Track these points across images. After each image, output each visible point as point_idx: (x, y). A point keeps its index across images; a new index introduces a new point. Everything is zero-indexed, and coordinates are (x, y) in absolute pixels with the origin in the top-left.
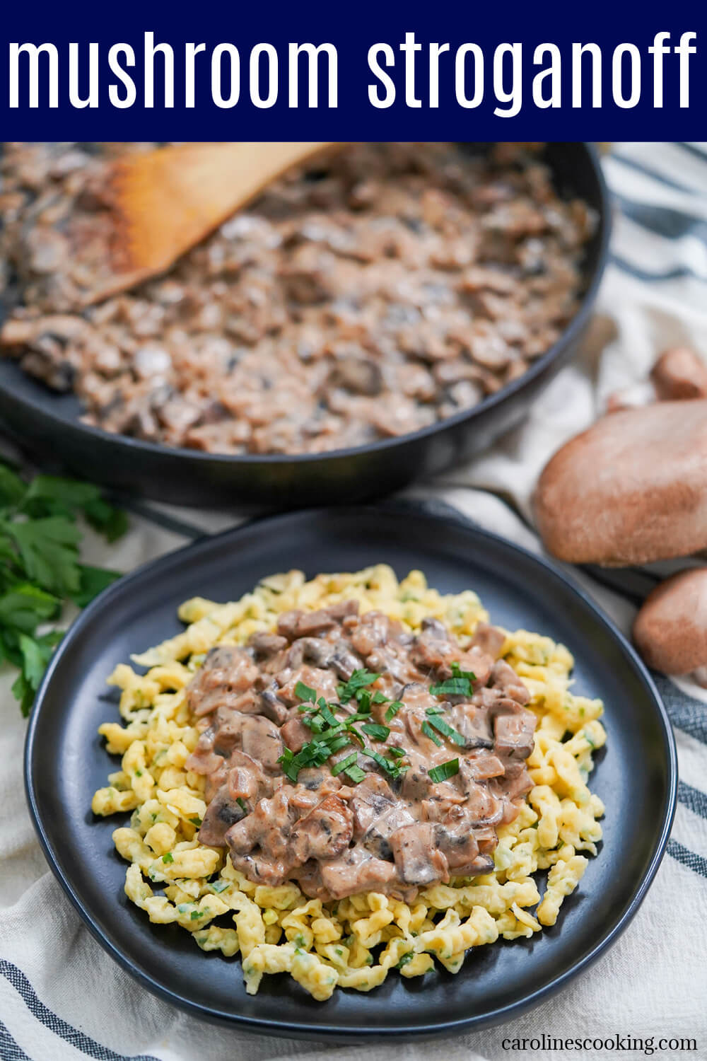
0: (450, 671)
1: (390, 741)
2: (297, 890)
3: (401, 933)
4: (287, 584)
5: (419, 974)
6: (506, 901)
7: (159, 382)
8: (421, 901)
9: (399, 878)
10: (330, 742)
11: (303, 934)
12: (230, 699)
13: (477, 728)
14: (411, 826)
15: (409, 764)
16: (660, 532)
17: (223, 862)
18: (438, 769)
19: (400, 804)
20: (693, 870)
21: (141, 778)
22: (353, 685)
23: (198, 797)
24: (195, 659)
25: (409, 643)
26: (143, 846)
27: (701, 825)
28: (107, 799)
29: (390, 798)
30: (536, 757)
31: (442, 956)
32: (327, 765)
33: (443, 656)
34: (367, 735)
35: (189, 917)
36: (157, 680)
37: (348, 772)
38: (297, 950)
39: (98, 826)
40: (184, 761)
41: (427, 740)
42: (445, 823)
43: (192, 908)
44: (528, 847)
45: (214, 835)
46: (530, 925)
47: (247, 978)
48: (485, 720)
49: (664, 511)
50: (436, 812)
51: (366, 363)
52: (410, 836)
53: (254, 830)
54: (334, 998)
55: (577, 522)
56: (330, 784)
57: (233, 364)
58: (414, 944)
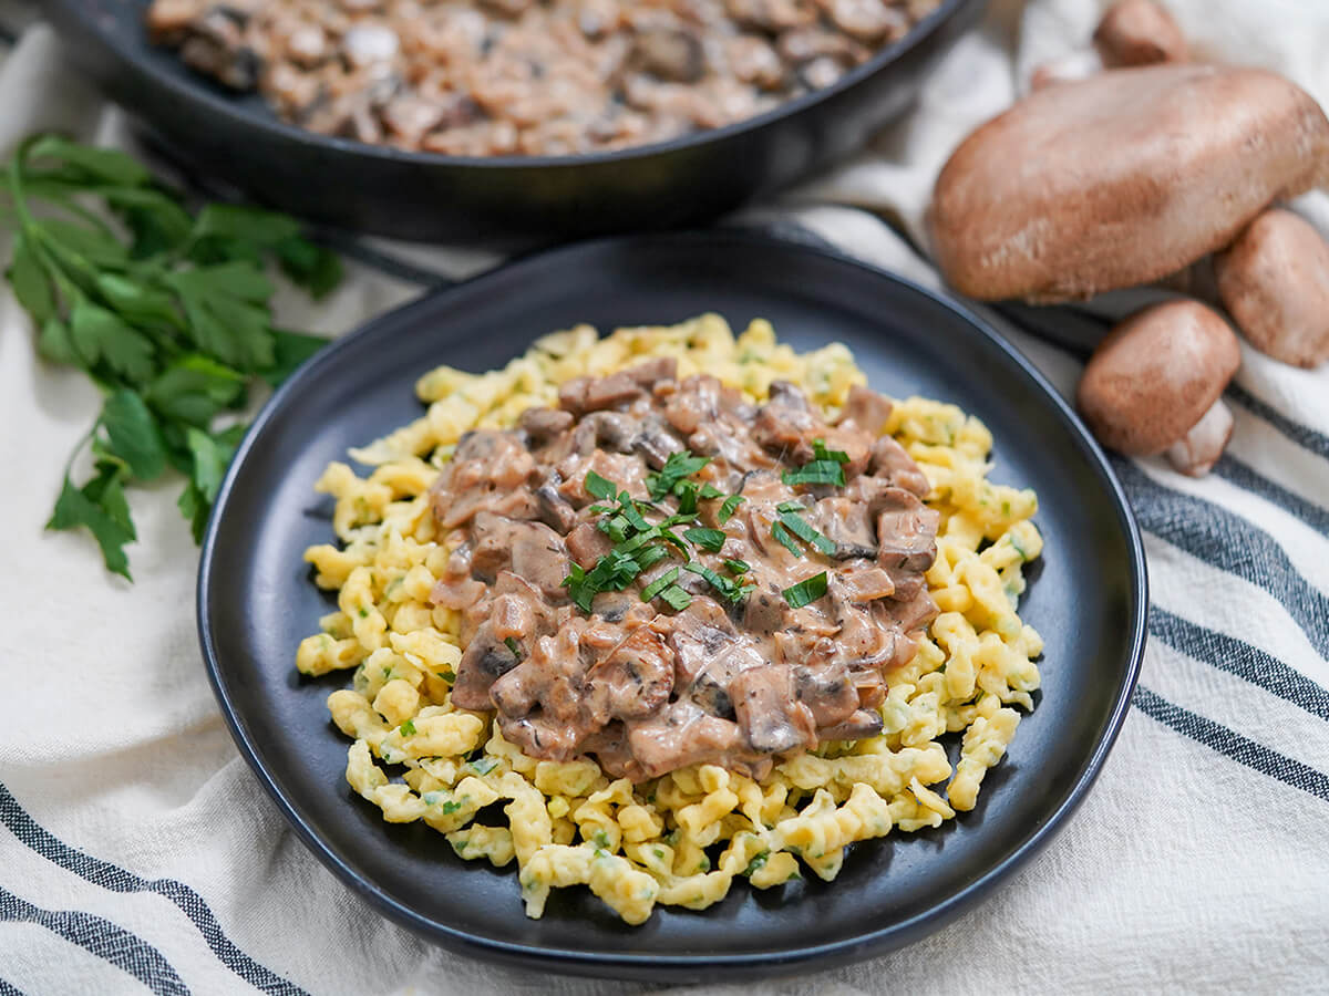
0: (811, 452)
1: (726, 551)
2: (596, 767)
3: (749, 826)
4: (572, 345)
5: (779, 883)
6: (902, 775)
7: (382, 72)
8: (777, 778)
9: (744, 742)
10: (638, 554)
11: (606, 830)
12: (493, 501)
13: (853, 531)
14: (760, 667)
15: (755, 582)
16: (1111, 247)
17: (488, 733)
18: (797, 588)
19: (743, 640)
20: (1175, 729)
21: (367, 619)
22: (669, 475)
23: (450, 642)
24: (443, 451)
25: (752, 419)
26: (372, 714)
27: (1184, 665)
28: (317, 651)
29: (728, 632)
30: (940, 569)
31: (809, 856)
32: (634, 588)
33: (801, 431)
34: (693, 543)
35: (440, 810)
36: (388, 483)
37: (666, 595)
38: (597, 851)
39: (306, 690)
40: (429, 592)
41: (779, 549)
42: (809, 664)
43: (444, 797)
44: (932, 699)
45: (474, 693)
46: (938, 811)
47: (526, 895)
48: (864, 519)
49: (1118, 217)
50: (796, 650)
51: (681, 36)
52: (757, 683)
53: (532, 682)
54: (653, 920)
55: (990, 240)
56: (639, 612)
57: (488, 45)
58: (768, 840)
